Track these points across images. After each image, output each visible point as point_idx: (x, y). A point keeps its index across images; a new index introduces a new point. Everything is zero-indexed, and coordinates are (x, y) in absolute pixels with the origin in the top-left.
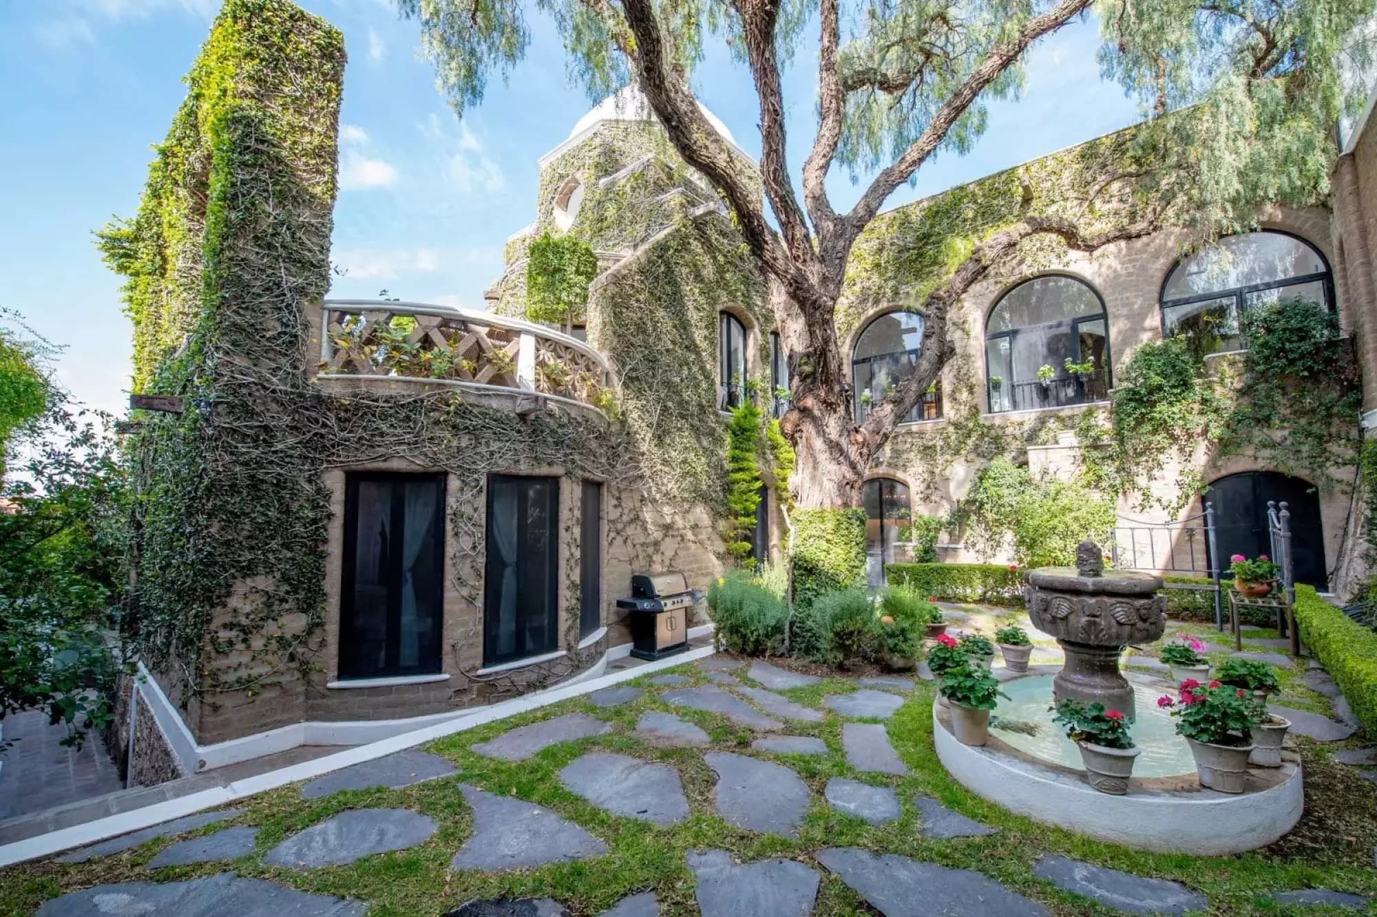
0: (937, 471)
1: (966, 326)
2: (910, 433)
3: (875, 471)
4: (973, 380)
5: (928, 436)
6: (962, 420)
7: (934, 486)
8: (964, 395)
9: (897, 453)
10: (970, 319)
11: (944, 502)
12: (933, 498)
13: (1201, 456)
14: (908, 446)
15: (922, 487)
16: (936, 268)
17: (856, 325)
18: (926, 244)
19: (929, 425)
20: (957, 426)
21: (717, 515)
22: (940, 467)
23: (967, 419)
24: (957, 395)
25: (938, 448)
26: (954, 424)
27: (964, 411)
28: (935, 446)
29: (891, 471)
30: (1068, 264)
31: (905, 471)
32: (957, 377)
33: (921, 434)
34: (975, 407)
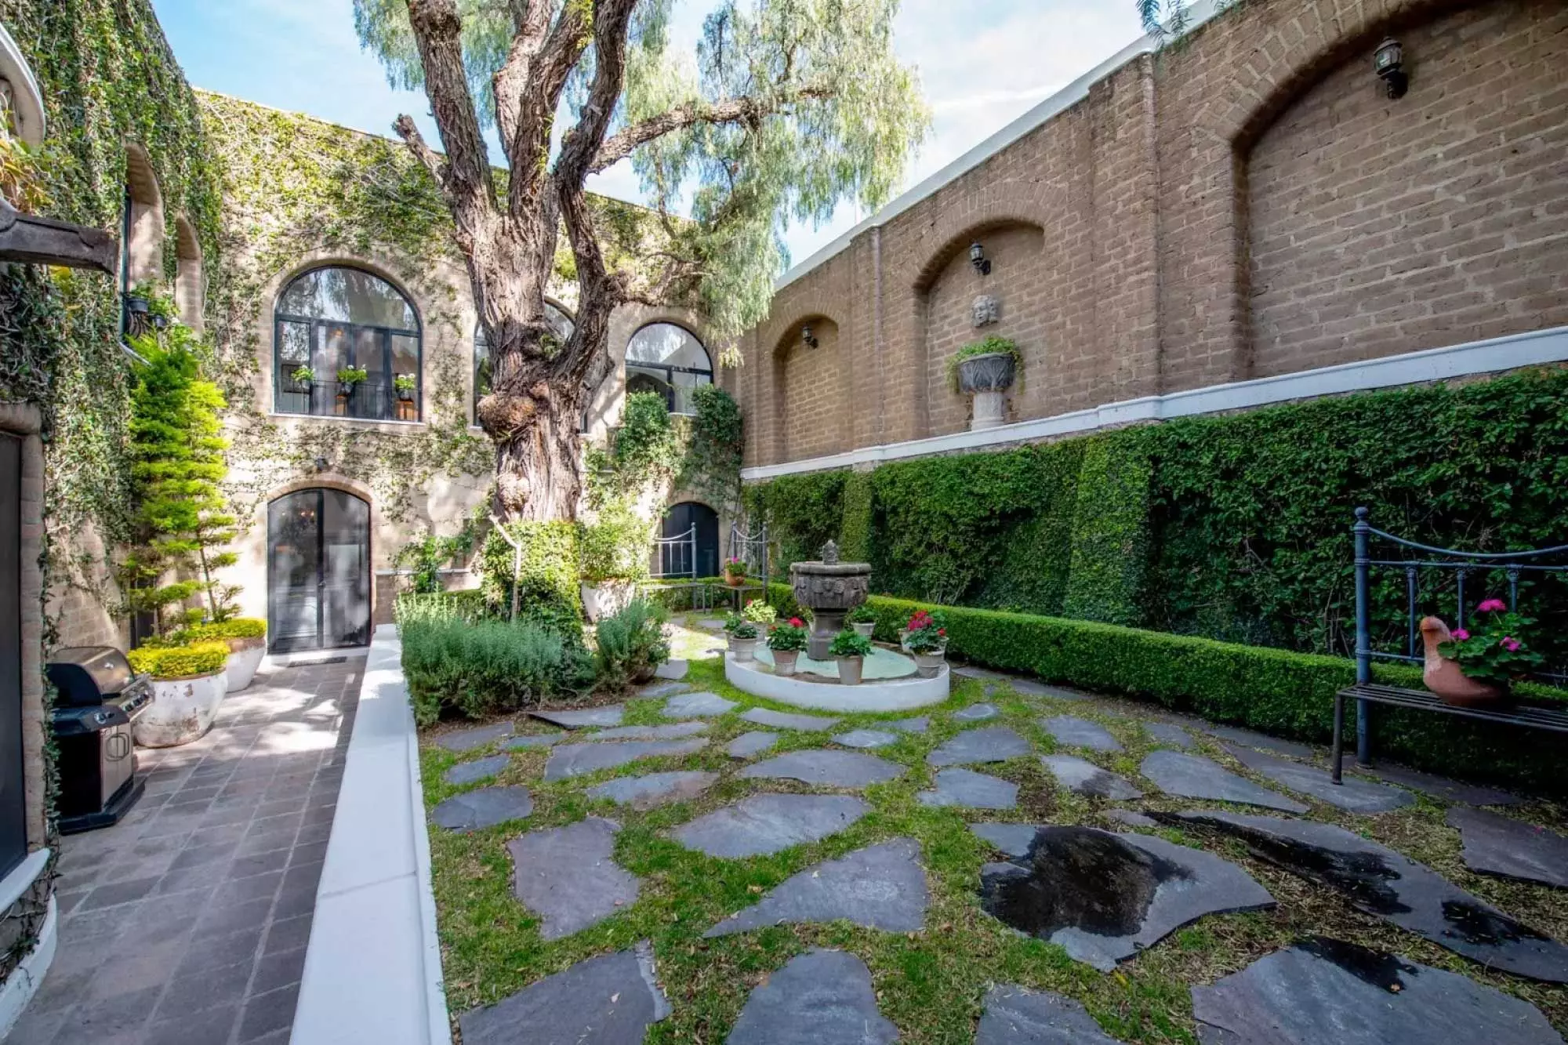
0: (412, 484)
1: (459, 322)
2: (375, 433)
3: (317, 477)
4: (463, 386)
5: (401, 441)
6: (447, 428)
7: (406, 504)
8: (451, 400)
9: (354, 457)
10: (463, 314)
11: (420, 522)
12: (405, 516)
13: (664, 490)
14: (372, 449)
15: (391, 503)
16: (424, 240)
17: (294, 264)
18: (413, 203)
19: (404, 427)
20: (441, 434)
21: (113, 539)
22: (416, 480)
23: (453, 428)
24: (442, 398)
25: (415, 456)
26: (436, 431)
27: (451, 419)
28: (410, 454)
29: (344, 480)
30: (562, 297)
31: (367, 481)
32: (444, 376)
33: (393, 436)
34: (463, 416)
